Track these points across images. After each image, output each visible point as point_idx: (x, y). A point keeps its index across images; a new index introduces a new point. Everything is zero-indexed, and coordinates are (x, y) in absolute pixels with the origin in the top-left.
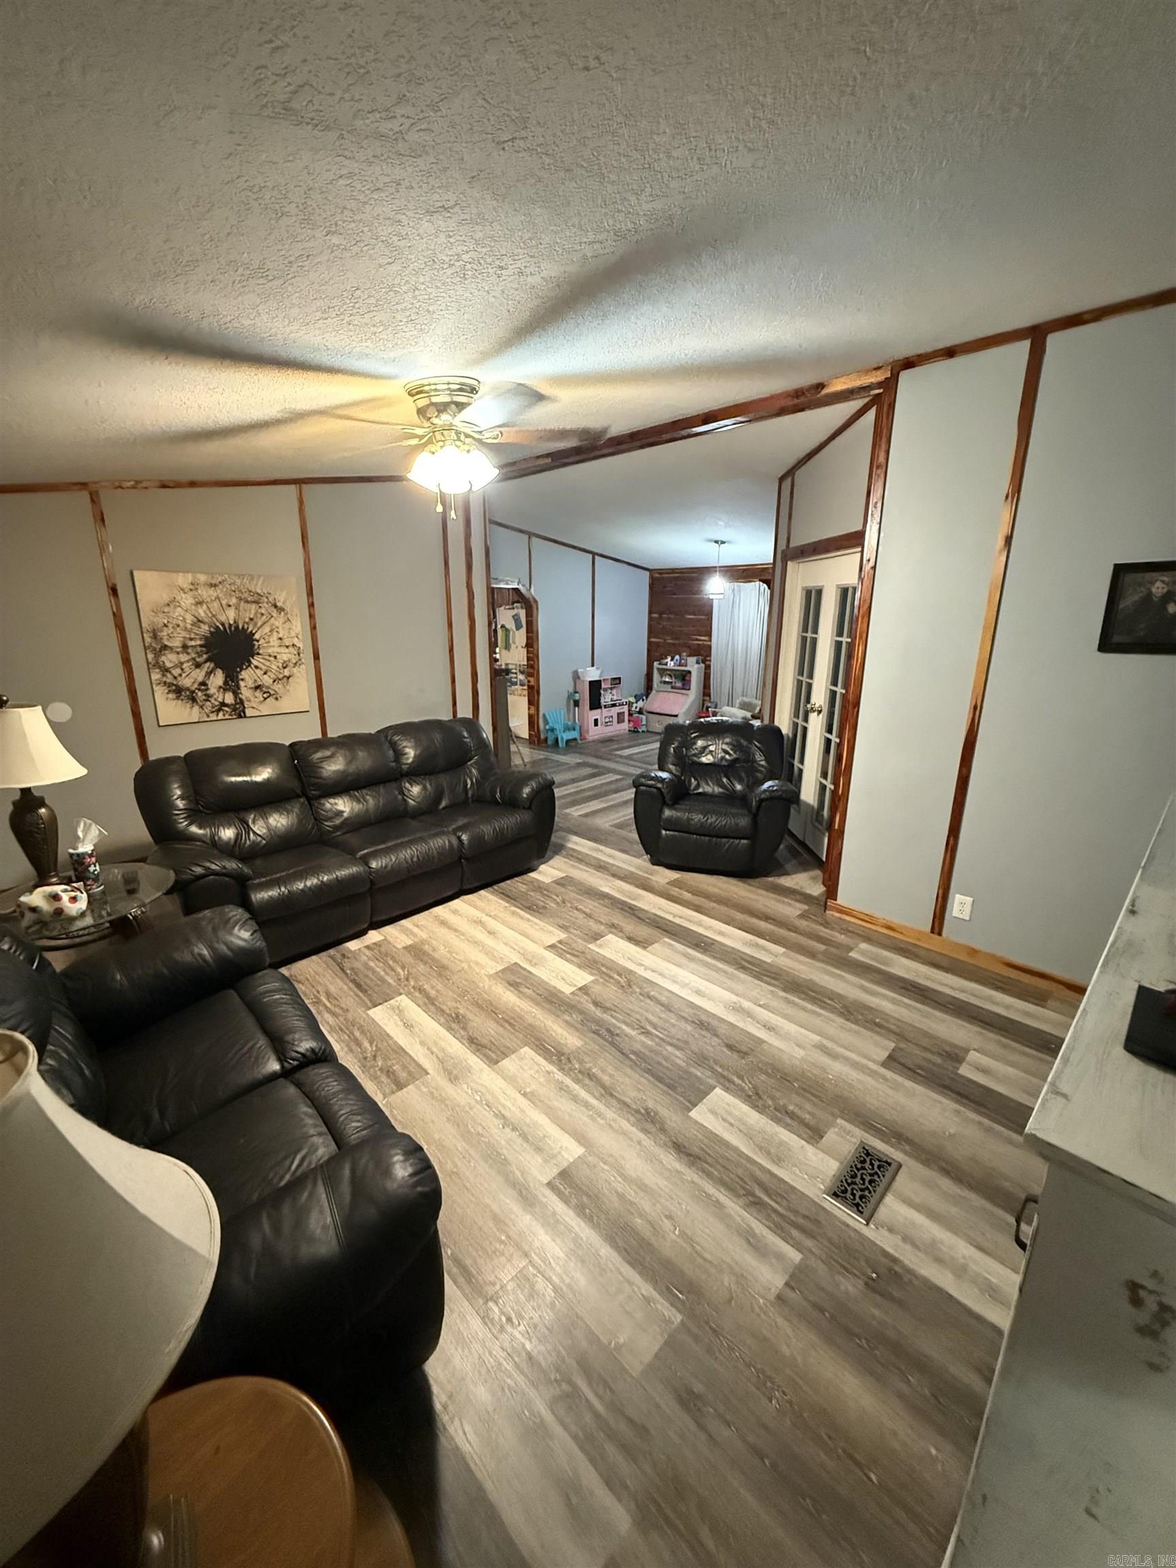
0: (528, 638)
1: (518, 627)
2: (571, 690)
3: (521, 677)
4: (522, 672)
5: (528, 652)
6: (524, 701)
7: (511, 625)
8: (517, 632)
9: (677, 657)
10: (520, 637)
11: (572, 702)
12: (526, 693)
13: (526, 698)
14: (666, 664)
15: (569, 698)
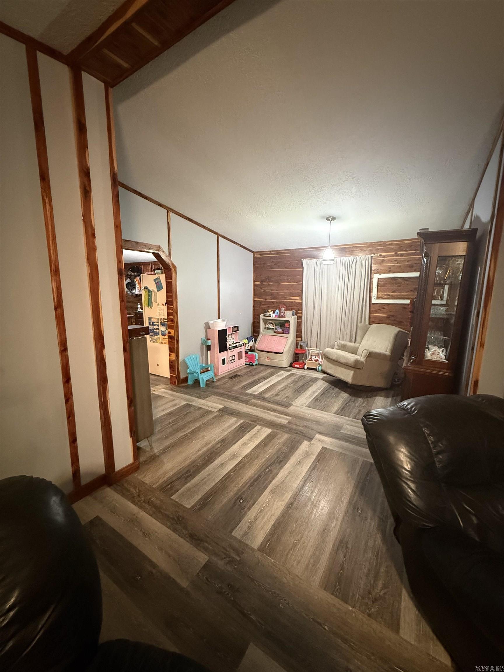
0: (168, 297)
1: (159, 288)
2: (204, 337)
3: (162, 328)
4: (163, 325)
5: (168, 309)
6: (165, 348)
7: (153, 287)
8: (158, 292)
9: (277, 311)
10: (161, 296)
11: (205, 348)
12: (167, 341)
13: (167, 346)
14: (270, 316)
15: (202, 344)
